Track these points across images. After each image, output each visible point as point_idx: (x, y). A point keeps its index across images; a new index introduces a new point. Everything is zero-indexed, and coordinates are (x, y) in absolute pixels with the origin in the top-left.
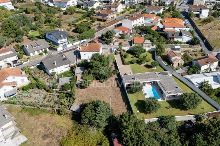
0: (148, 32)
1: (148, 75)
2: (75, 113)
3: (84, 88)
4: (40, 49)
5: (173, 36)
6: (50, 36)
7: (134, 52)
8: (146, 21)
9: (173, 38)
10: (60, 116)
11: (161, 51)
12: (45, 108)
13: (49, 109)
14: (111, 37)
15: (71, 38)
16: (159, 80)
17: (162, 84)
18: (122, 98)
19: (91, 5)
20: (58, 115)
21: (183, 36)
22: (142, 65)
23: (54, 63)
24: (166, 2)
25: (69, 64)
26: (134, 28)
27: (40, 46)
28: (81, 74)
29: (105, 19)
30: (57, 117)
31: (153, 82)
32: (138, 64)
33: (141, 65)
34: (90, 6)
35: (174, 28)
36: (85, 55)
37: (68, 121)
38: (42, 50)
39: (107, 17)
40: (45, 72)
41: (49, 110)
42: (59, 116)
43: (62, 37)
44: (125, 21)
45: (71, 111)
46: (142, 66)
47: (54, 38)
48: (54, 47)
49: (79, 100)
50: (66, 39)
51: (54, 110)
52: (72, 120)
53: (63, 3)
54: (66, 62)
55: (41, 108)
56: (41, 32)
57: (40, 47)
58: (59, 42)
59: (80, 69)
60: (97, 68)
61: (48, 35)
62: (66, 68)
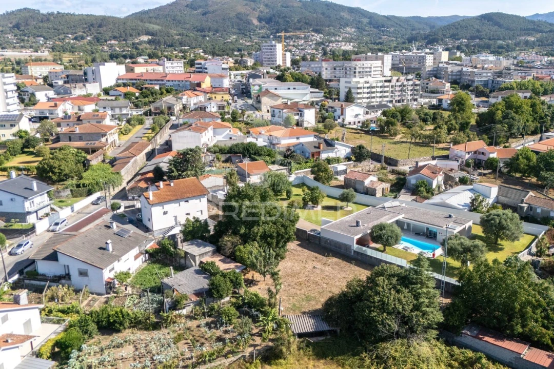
1: (370, 215)
5: (318, 150)
8: (217, 137)
9: (319, 153)
12: (214, 364)
13: (225, 361)
16: (403, 215)
19: (8, 125)
21: (336, 146)
26: (205, 151)
28: (210, 254)
29: (97, 144)
34: (3, 126)
35: (298, 138)
36: (165, 213)
37: (315, 366)
39: (103, 140)
41: (226, 365)
42: (274, 366)
43: (35, 189)
44: (179, 137)
48: (13, 227)
50: (46, 195)
58: (28, 206)
59: (194, 246)
62: (137, 260)
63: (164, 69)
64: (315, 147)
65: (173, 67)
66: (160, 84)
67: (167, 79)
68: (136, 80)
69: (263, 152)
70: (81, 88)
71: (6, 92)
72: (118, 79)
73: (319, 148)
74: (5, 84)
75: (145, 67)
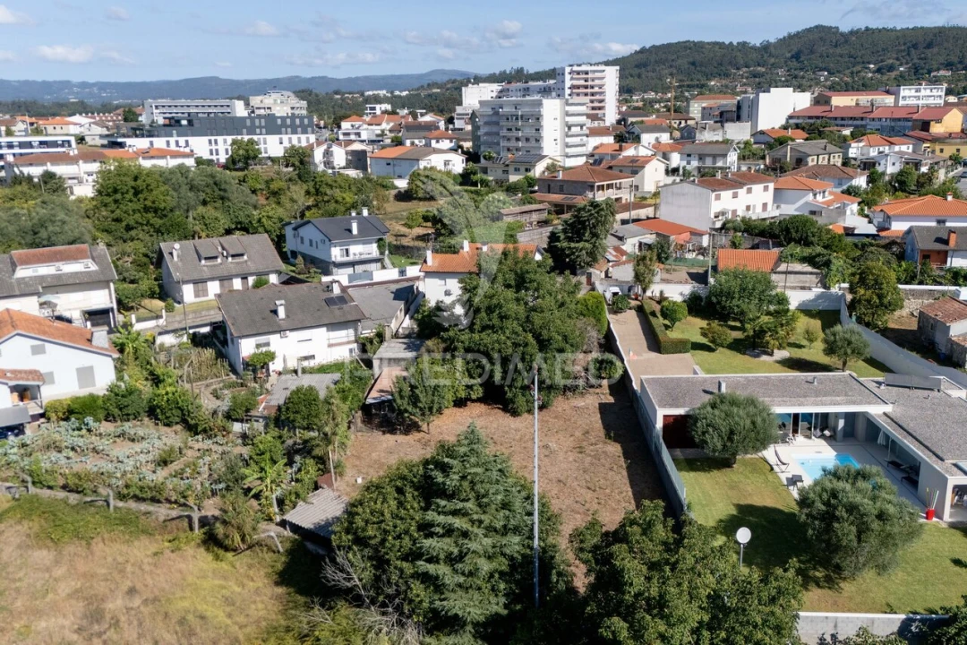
0: (794, 235)
1: (807, 385)
2: (310, 546)
3: (407, 432)
4: (234, 272)
5: (940, 247)
6: (303, 231)
7: (719, 303)
8: (782, 206)
9: (943, 256)
10: (217, 558)
11: (880, 297)
12: (143, 507)
13: (163, 511)
14: (595, 235)
15: (404, 254)
16: (889, 409)
17: (911, 426)
18: (630, 494)
19: (523, 169)
20: (208, 550)
22: (764, 358)
23: (275, 312)
24: (883, 162)
25: (356, 330)
26: (718, 225)
27: (237, 260)
28: (405, 363)
29: (577, 200)
30: (197, 561)
31: (841, 423)
32: (744, 354)
33: (757, 356)
34: (517, 170)
35: (941, 223)
36: (448, 293)
37: (257, 591)
38: (244, 278)
39: (591, 194)
40: (221, 355)
41: (162, 518)
42: (210, 557)
43: (355, 231)
44: (673, 193)
45: (287, 533)
46: (764, 362)
47: (317, 236)
49: (360, 481)
50: (375, 246)
51: (190, 518)
52: (277, 584)
53: (403, 162)
54: (337, 312)
55: (121, 504)
56: (264, 220)
57: (237, 263)
58: (336, 254)
59: (405, 346)
60: (496, 321)
61: (295, 229)
62: (334, 349)
63: (897, 101)
64: (939, 240)
65: (918, 98)
66: (856, 127)
67: (872, 116)
68: (817, 117)
69: (815, 239)
70: (714, 130)
71: (569, 128)
72: (790, 117)
73: (946, 242)
74: (567, 114)
75: (855, 98)
